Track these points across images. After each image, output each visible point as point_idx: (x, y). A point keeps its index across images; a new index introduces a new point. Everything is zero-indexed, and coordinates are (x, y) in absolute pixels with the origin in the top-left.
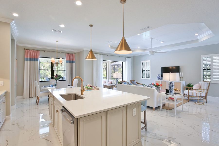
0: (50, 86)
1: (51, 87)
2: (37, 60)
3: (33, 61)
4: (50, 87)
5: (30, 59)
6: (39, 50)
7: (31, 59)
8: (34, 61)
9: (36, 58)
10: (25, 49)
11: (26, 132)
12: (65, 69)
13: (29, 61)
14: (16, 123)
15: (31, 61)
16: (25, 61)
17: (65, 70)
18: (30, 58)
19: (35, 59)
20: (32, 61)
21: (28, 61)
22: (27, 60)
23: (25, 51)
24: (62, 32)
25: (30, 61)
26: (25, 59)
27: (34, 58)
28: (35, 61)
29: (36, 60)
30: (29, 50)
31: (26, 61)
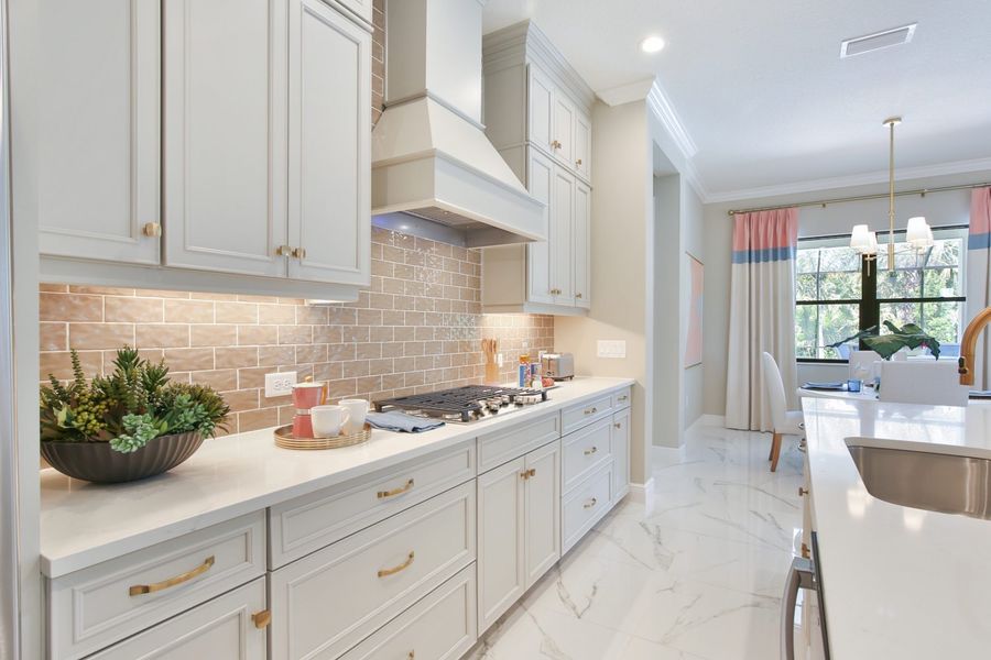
0: (845, 386)
1: (849, 390)
2: (785, 257)
3: (766, 260)
4: (842, 390)
5: (754, 255)
6: (797, 205)
7: (757, 252)
8: (771, 262)
9: (779, 245)
10: (732, 213)
11: (671, 589)
12: (965, 295)
13: (750, 262)
14: (658, 527)
15: (758, 261)
16: (734, 266)
17: (963, 299)
18: (753, 248)
19: (775, 250)
20: (761, 263)
21: (747, 264)
22: (741, 261)
23: (734, 222)
24: (912, 28)
25: (753, 264)
26: (735, 257)
27: (771, 246)
28: (775, 259)
29: (782, 253)
30: (749, 213)
31: (740, 265)
